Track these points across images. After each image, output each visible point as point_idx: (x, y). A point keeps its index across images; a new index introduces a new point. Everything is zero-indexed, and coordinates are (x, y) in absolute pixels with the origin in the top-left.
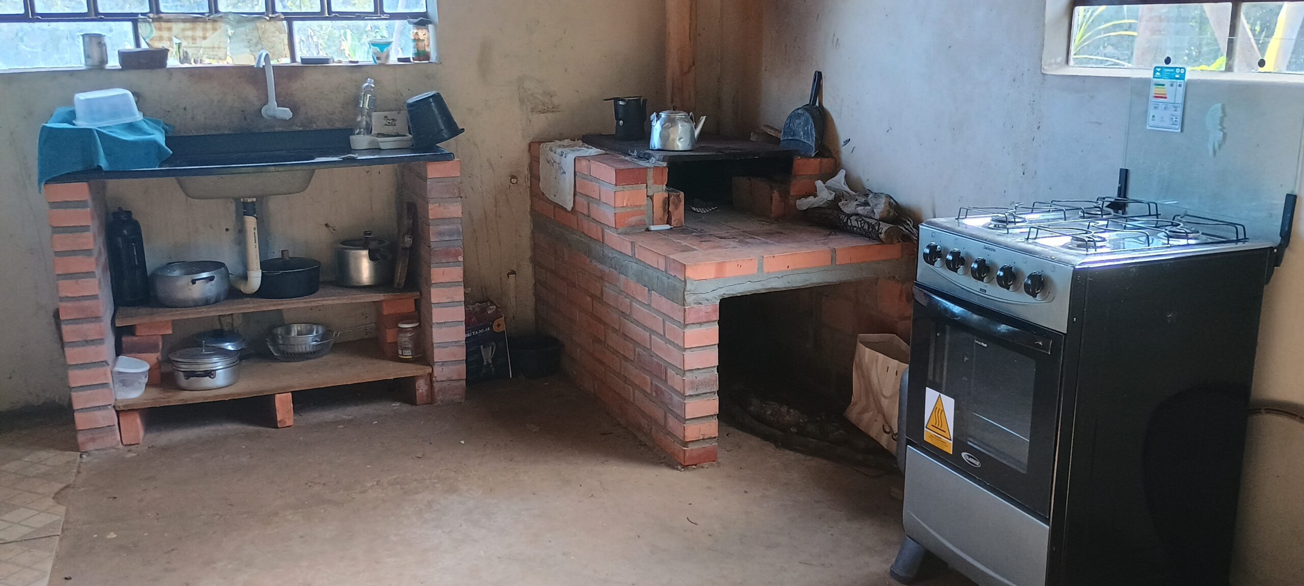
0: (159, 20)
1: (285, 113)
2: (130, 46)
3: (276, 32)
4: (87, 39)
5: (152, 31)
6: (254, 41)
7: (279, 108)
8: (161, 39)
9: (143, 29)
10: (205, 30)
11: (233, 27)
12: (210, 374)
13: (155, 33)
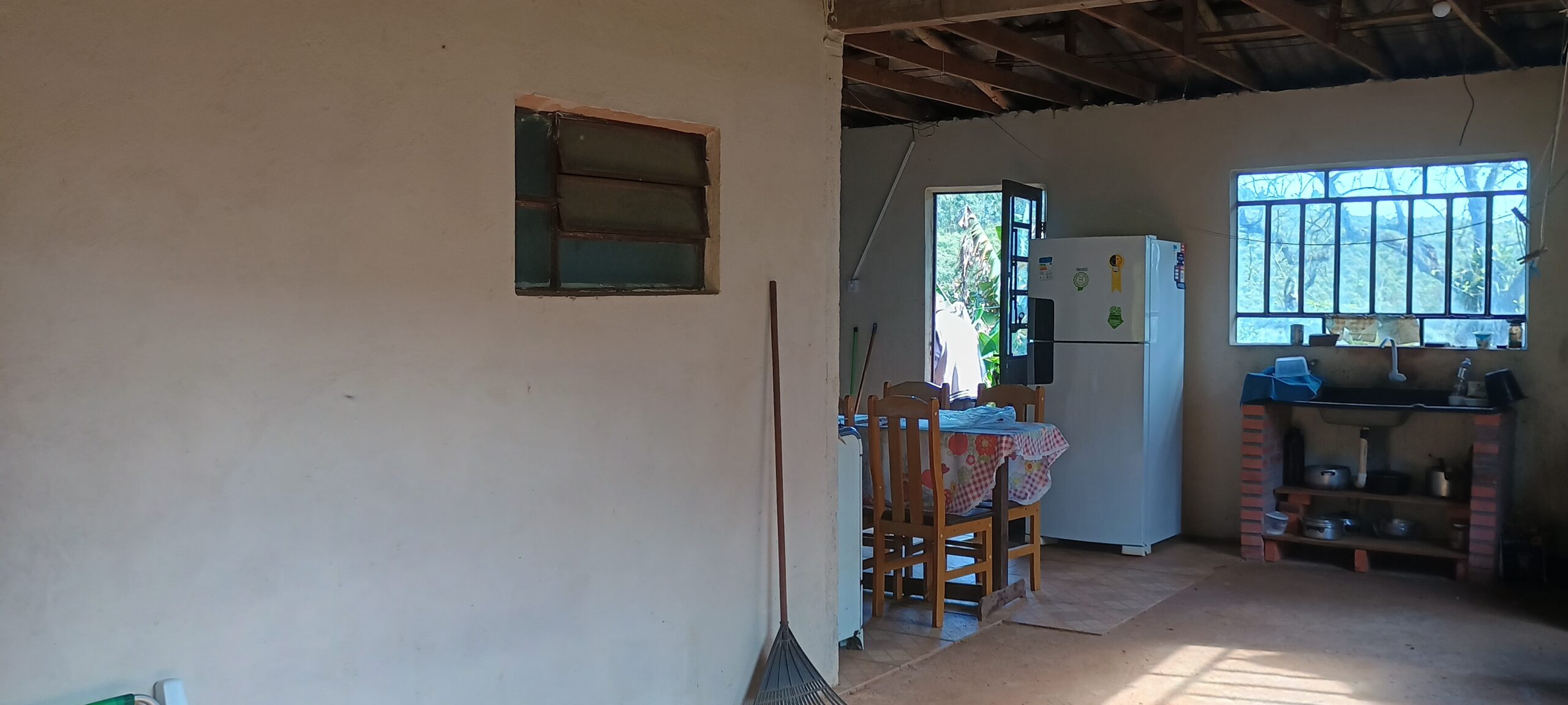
0: (1338, 318)
1: (1402, 377)
2: (1319, 332)
3: (1412, 326)
4: (1293, 328)
5: (1333, 324)
6: (1395, 331)
7: (1400, 374)
8: (1338, 329)
9: (1329, 323)
10: (1364, 324)
11: (1382, 323)
12: (1321, 529)
13: (1335, 325)
